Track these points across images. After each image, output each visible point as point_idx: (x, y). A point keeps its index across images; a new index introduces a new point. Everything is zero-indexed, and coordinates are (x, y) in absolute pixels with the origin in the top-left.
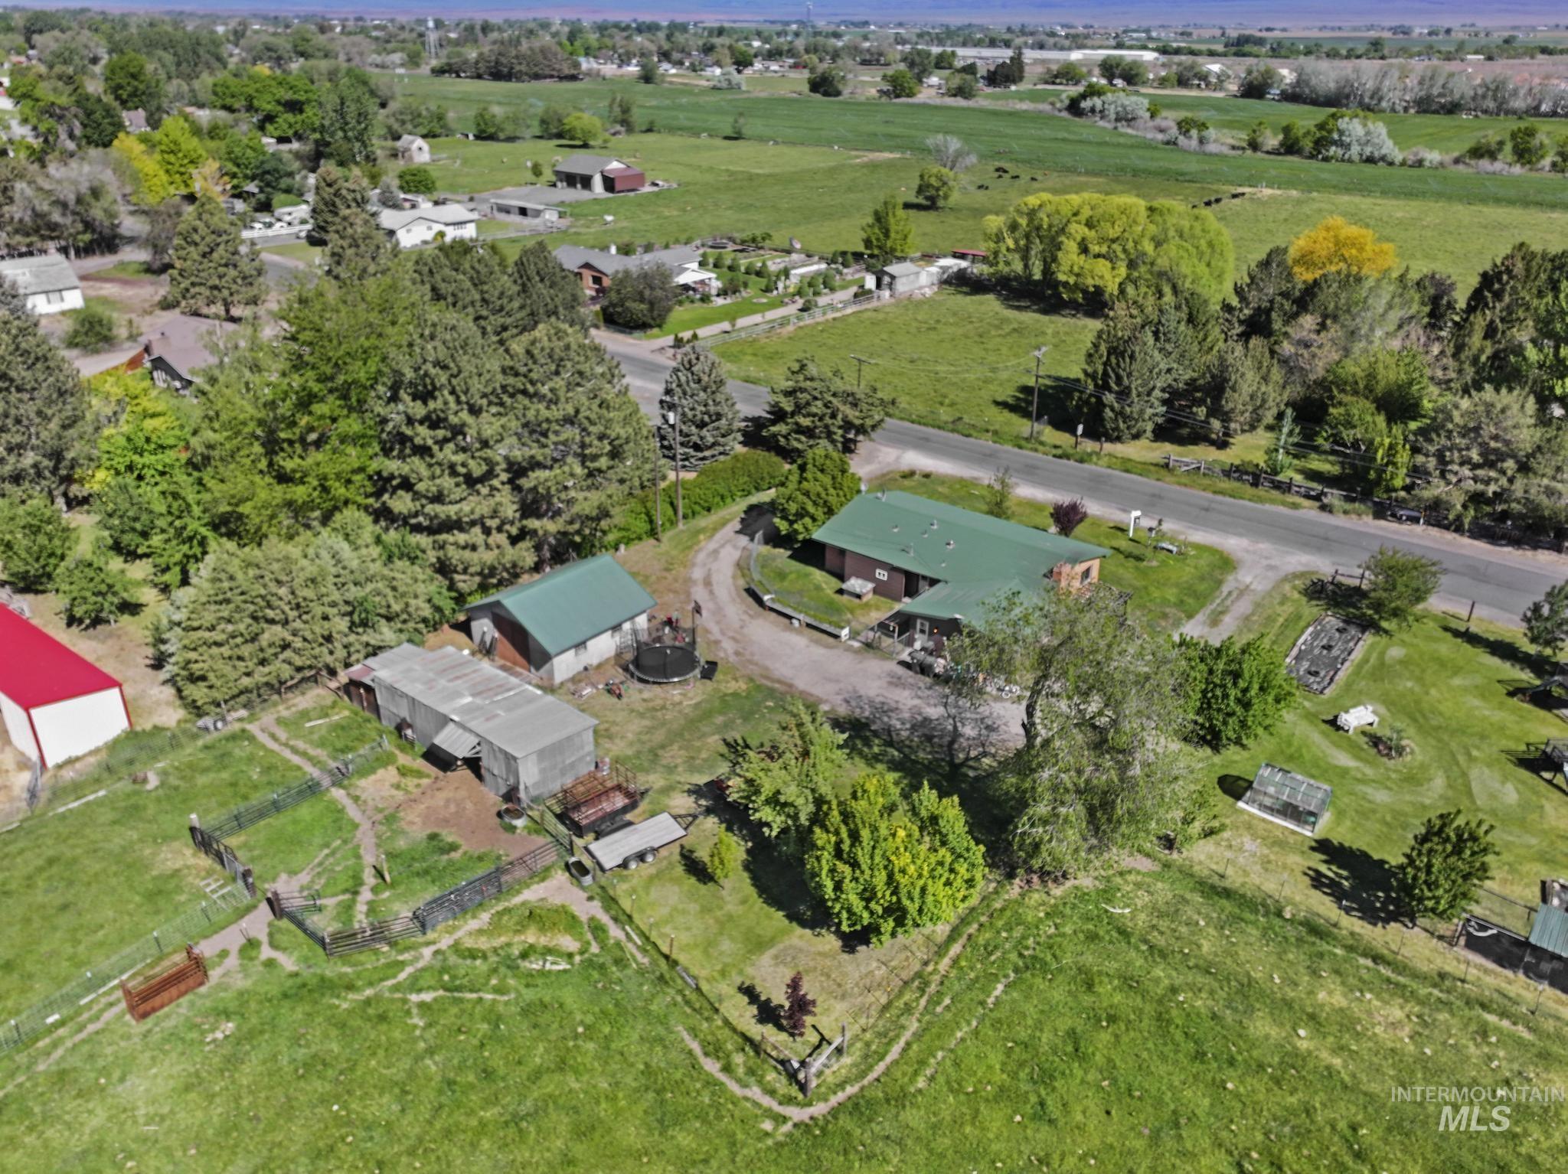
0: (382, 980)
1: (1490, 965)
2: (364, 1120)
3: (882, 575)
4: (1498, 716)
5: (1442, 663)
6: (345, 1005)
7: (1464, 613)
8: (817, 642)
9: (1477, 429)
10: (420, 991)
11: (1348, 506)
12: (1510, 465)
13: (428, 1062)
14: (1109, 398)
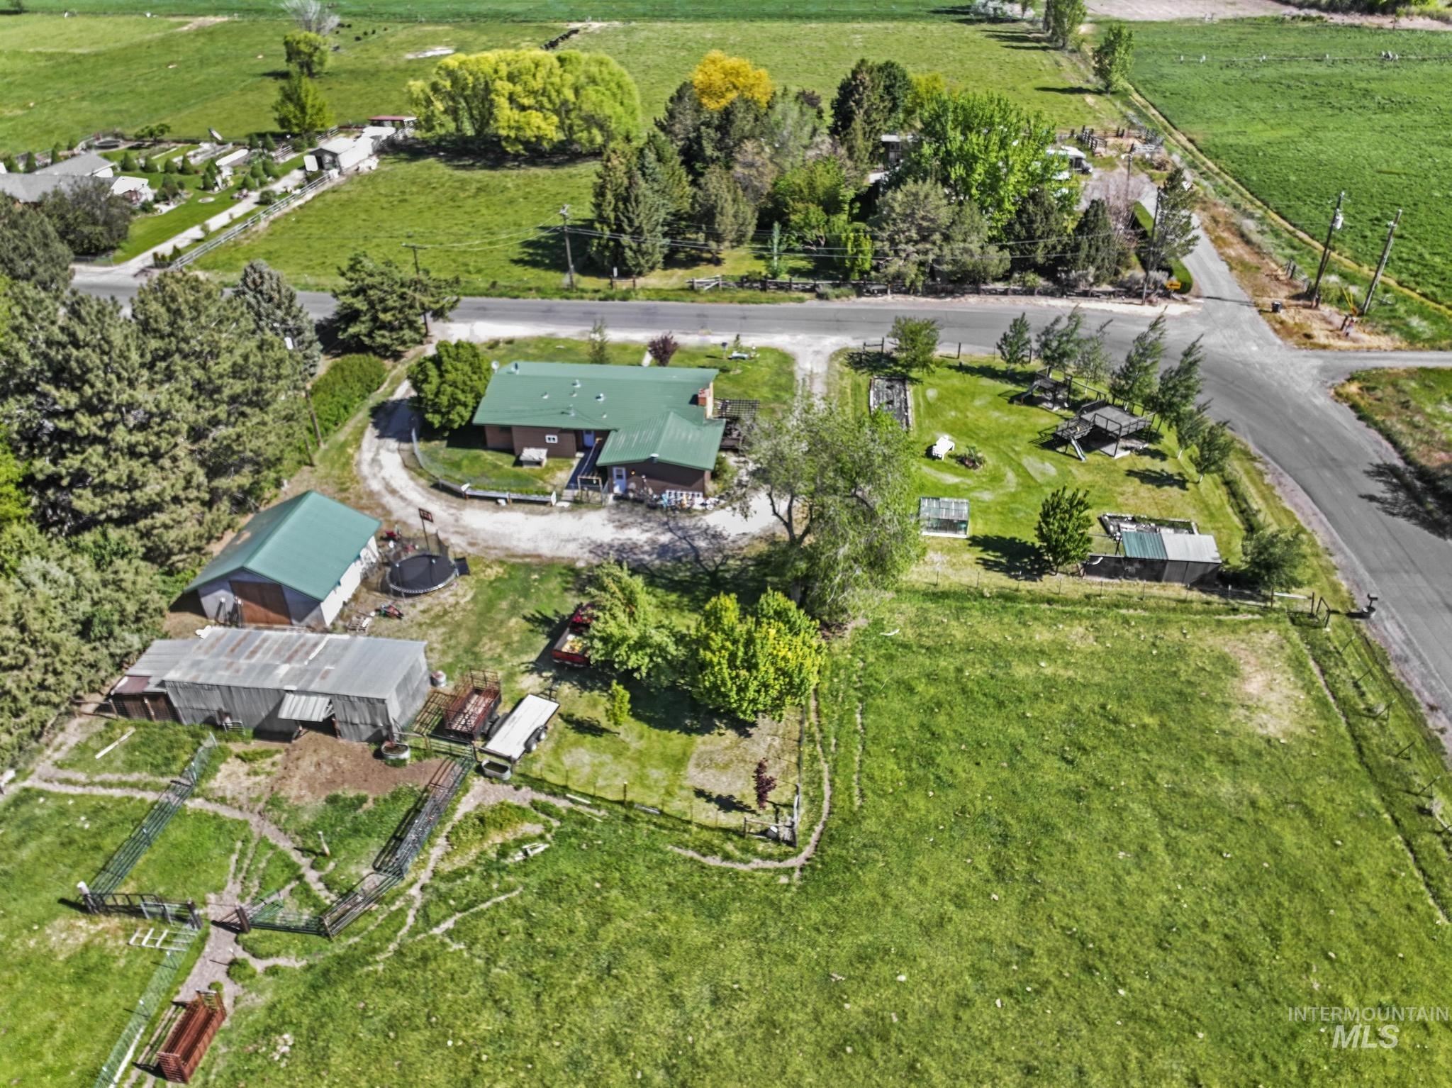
0: (395, 932)
1: (1106, 580)
2: (484, 1039)
3: (552, 439)
4: (1014, 419)
5: (962, 393)
6: (380, 968)
7: (954, 353)
8: (532, 513)
10: (437, 924)
11: (837, 291)
12: (937, 237)
13: (496, 970)
14: (625, 239)
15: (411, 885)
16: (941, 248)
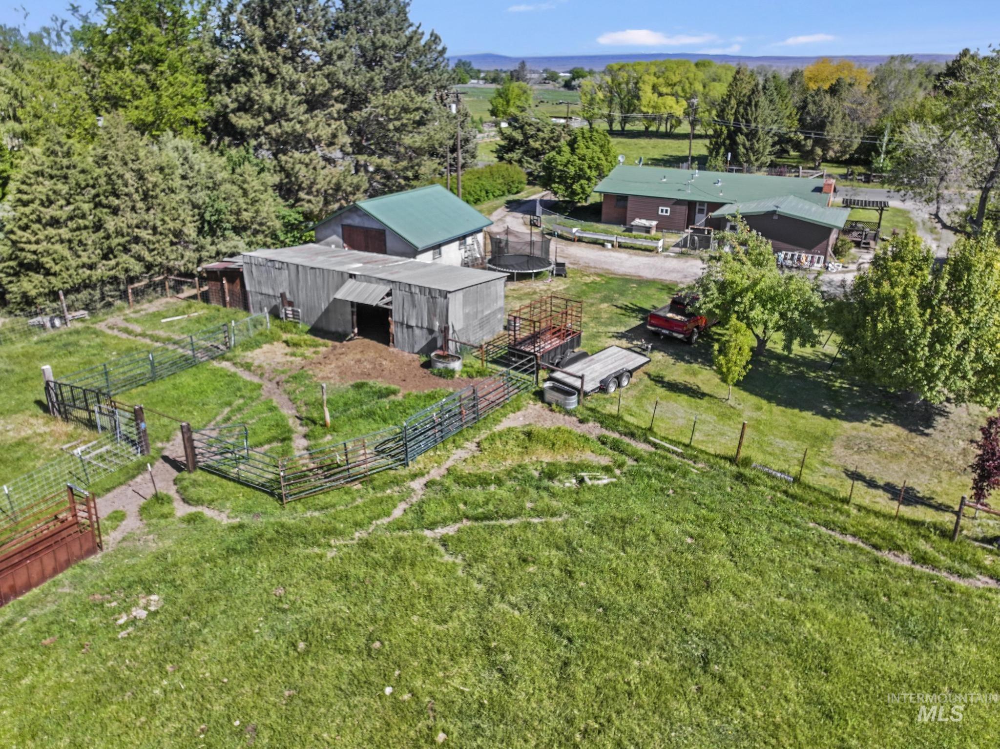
3: (665, 211)
10: (432, 526)
15: (414, 476)
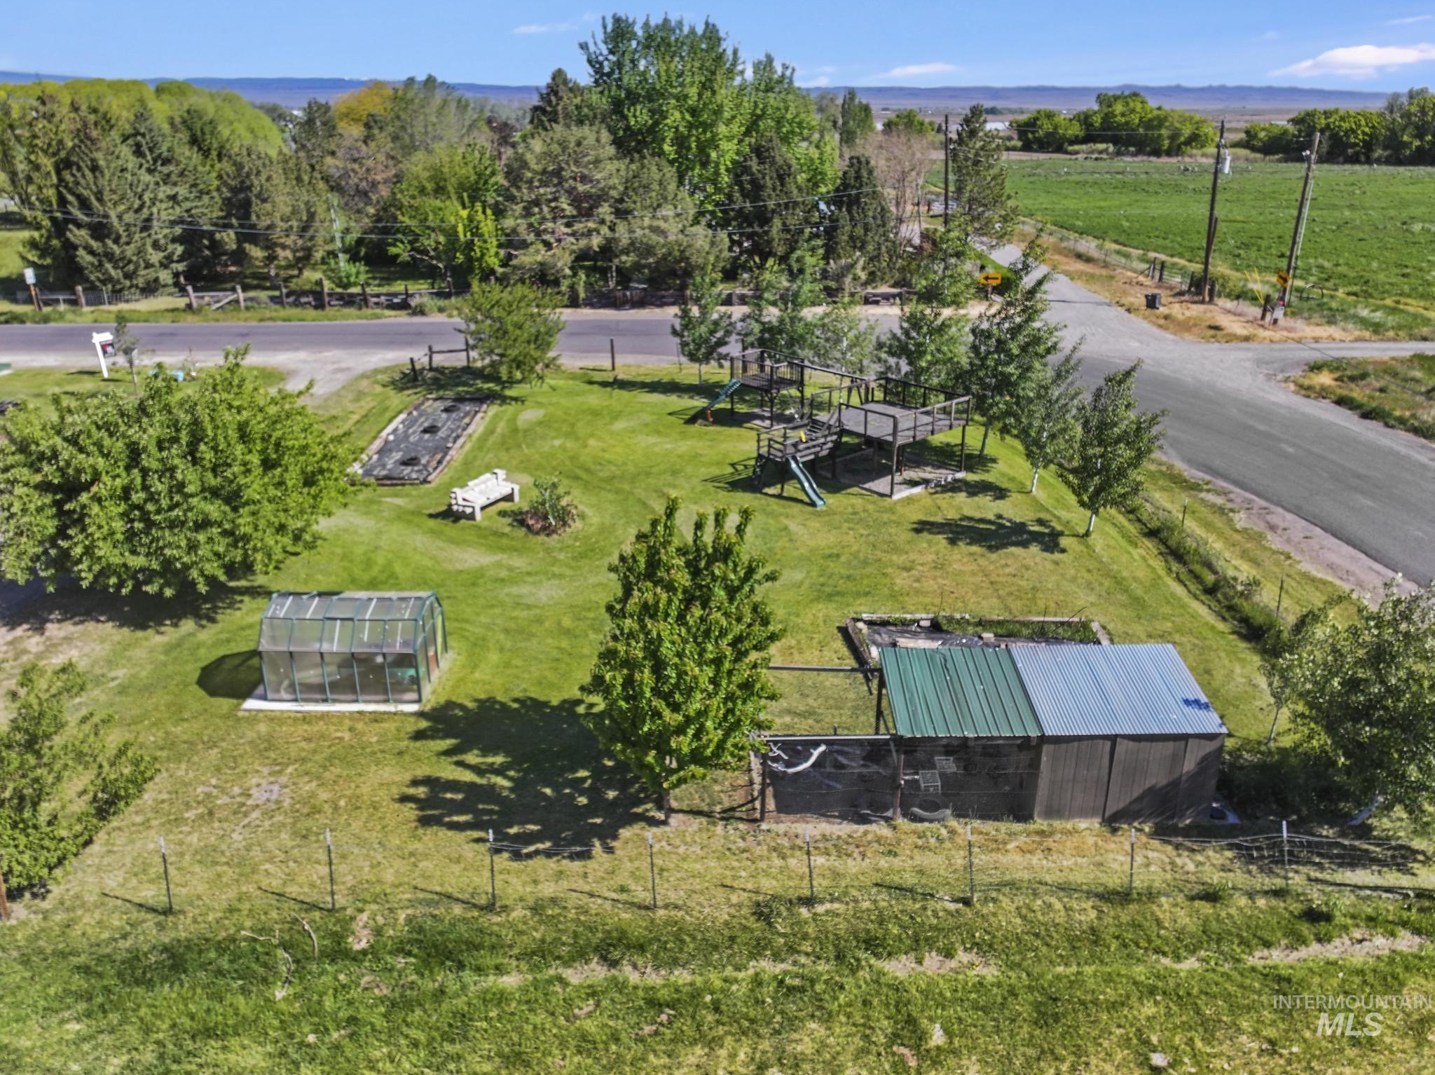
4: (684, 446)
5: (595, 413)
7: (607, 364)
9: (558, 173)
11: (442, 303)
12: (605, 210)
14: (79, 235)
16: (612, 229)
